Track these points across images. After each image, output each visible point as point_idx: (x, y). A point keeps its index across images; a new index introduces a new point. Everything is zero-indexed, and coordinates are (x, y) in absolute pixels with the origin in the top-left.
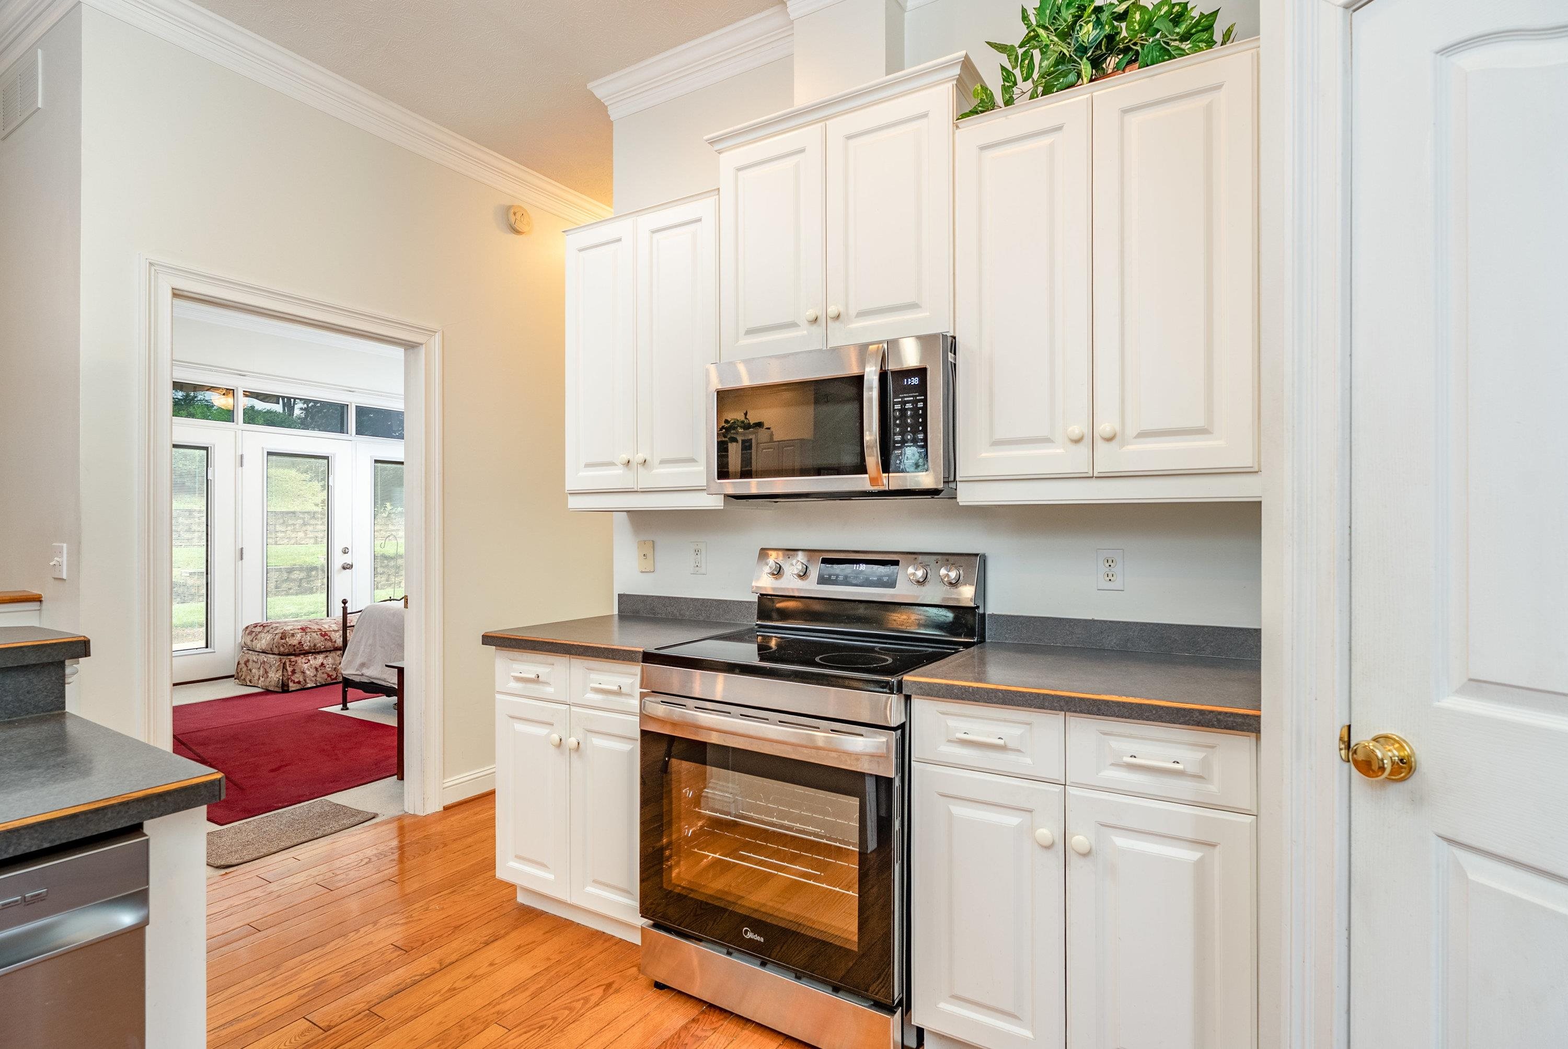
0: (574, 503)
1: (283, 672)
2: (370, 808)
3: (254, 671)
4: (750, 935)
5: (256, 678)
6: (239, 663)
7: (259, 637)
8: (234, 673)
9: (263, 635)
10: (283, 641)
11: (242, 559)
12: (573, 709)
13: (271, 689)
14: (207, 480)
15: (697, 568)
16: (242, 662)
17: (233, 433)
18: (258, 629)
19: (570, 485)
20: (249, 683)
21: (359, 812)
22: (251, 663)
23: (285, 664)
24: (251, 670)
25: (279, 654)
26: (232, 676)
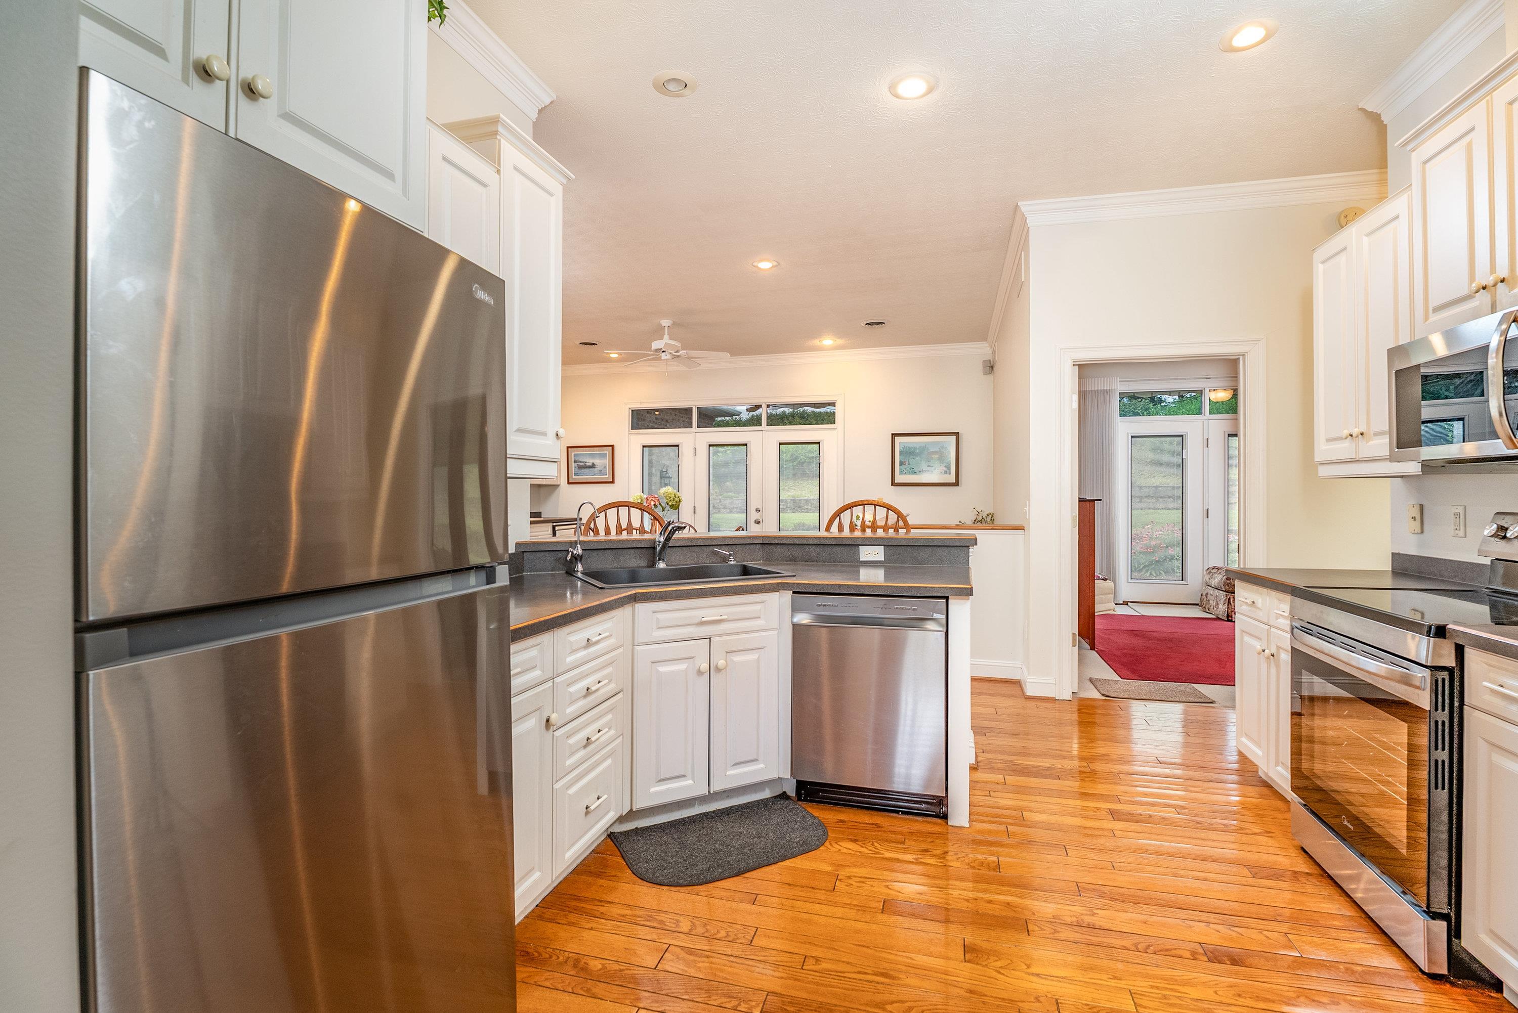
0: (1323, 471)
1: (1228, 605)
2: (1212, 697)
3: (1211, 602)
4: (1346, 823)
5: (1212, 607)
6: (1202, 595)
7: (1213, 577)
8: (1198, 602)
9: (1216, 575)
10: (1228, 581)
11: (1208, 517)
12: (1273, 629)
13: (1220, 617)
14: (1183, 459)
15: (1456, 531)
16: (1204, 594)
17: (1201, 422)
18: (1215, 571)
19: (1318, 458)
20: (1207, 611)
21: (1205, 697)
22: (1209, 595)
23: (1229, 599)
24: (1209, 601)
25: (1225, 591)
26: (1197, 605)
